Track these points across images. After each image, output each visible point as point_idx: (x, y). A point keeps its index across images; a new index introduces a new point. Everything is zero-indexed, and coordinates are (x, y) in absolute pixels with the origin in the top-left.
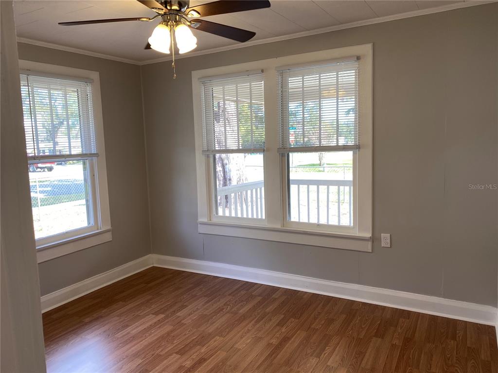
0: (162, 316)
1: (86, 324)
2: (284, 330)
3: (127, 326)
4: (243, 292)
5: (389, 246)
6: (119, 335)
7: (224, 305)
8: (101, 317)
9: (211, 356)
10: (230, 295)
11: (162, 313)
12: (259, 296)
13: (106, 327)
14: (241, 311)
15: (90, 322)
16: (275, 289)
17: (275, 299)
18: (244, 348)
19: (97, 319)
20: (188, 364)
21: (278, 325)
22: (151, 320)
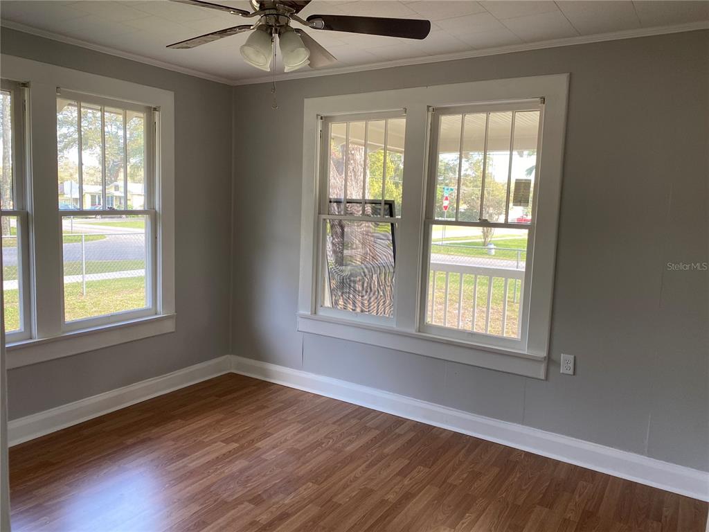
0: (235, 445)
1: (128, 447)
2: (406, 482)
3: (184, 456)
4: (354, 422)
5: (571, 372)
6: (172, 467)
7: (325, 437)
8: (150, 439)
9: (299, 510)
10: (334, 423)
11: (236, 441)
12: (377, 428)
13: (156, 454)
14: (348, 448)
15: (134, 444)
16: (399, 421)
17: (399, 436)
18: (347, 502)
19: (143, 441)
20: (264, 518)
21: (399, 474)
22: (220, 449)
